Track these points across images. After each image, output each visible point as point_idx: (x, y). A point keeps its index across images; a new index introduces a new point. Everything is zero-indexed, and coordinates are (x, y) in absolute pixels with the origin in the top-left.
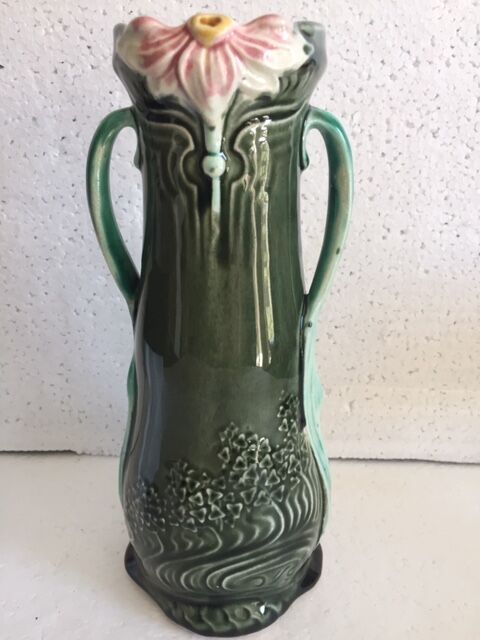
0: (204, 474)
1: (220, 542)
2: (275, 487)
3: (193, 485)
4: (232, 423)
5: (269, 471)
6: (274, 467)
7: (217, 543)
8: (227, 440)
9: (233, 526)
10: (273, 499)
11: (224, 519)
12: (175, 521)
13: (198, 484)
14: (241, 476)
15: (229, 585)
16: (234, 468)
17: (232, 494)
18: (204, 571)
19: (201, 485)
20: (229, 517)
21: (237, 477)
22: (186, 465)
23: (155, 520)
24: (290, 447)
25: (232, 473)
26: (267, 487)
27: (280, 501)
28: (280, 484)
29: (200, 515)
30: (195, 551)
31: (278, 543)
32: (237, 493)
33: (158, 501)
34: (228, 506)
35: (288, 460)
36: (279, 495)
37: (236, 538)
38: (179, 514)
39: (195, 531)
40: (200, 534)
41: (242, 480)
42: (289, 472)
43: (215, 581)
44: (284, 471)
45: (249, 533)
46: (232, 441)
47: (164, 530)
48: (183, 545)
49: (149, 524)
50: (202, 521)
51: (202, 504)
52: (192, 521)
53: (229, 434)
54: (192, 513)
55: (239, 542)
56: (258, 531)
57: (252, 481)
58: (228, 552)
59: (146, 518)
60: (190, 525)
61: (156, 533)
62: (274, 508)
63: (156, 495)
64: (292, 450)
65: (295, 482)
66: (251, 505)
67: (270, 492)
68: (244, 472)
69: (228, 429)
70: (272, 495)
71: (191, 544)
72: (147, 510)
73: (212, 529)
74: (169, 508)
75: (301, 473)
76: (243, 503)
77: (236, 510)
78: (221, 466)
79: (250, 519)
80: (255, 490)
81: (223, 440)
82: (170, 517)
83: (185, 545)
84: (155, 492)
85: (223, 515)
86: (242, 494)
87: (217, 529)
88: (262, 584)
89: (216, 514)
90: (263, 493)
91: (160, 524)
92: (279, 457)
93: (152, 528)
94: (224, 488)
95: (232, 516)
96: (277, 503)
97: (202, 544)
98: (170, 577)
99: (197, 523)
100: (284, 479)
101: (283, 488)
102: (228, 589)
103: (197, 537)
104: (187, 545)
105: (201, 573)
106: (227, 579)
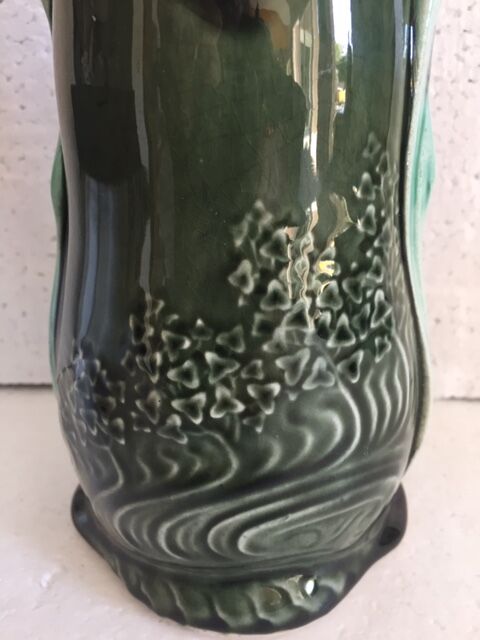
0: (199, 322)
1: (235, 464)
2: (346, 354)
3: (176, 344)
4: (259, 204)
5: (336, 316)
6: (345, 309)
7: (227, 465)
8: (247, 243)
9: (259, 430)
10: (342, 377)
11: (243, 415)
12: (142, 422)
13: (187, 344)
14: (277, 323)
15: (253, 546)
16: (263, 306)
17: (259, 363)
18: (203, 521)
19: (194, 343)
20: (252, 412)
21: (268, 329)
22: (161, 304)
23: (106, 422)
24: (377, 272)
25: (258, 317)
26: (332, 351)
27: (355, 381)
28: (356, 348)
29: (192, 409)
30: (187, 481)
31: (349, 467)
32: (269, 360)
33: (108, 384)
34: (251, 391)
35: (372, 299)
36: (352, 368)
37: (266, 454)
38: (150, 407)
39: (185, 441)
40: (194, 448)
41: (281, 332)
42: (373, 325)
43: (224, 541)
44: (365, 323)
45: (293, 444)
46: (259, 246)
47: (123, 442)
48: (160, 470)
49: (94, 432)
50: (198, 421)
51: (195, 383)
52: (177, 420)
53: (253, 229)
54: (176, 404)
55: (273, 462)
56: (310, 440)
57: (302, 336)
58: (252, 481)
59: (90, 421)
60: (173, 430)
61: (107, 448)
62: (341, 397)
63: (104, 373)
64: (380, 280)
65: (382, 347)
66: (298, 387)
67: (337, 361)
68: (283, 313)
69: (249, 217)
70: (339, 367)
71: (175, 469)
72: (90, 405)
73: (219, 437)
74: (131, 397)
75: (393, 331)
76: (281, 381)
77: (266, 396)
78: (236, 301)
79: (295, 417)
80: (305, 356)
81: (239, 242)
82: (133, 414)
83: (166, 469)
84: (103, 366)
85: (240, 407)
86: (279, 363)
87: (228, 435)
88: (316, 543)
89: (226, 404)
90: (320, 363)
91: (115, 430)
92: (355, 288)
93: (102, 438)
94: (241, 350)
95: (258, 410)
96: (349, 386)
97: (198, 466)
98: (138, 532)
99: (187, 426)
100: (363, 337)
101: (361, 355)
102: (248, 553)
103: (188, 454)
104: (168, 469)
105: (196, 524)
106: (249, 534)
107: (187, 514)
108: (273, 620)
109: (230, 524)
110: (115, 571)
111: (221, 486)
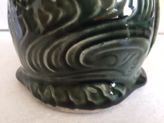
18: (64, 46)
30: (56, 24)
40: (60, 4)
43: (73, 57)
47: (28, 8)
71: (51, 17)
97: (61, 14)
102: (85, 65)
103: (57, 8)
104: (47, 17)
105: (60, 49)
106: (85, 52)
107: (56, 43)
108: (95, 102)
109: (76, 47)
110: (28, 89)
111: (72, 24)
